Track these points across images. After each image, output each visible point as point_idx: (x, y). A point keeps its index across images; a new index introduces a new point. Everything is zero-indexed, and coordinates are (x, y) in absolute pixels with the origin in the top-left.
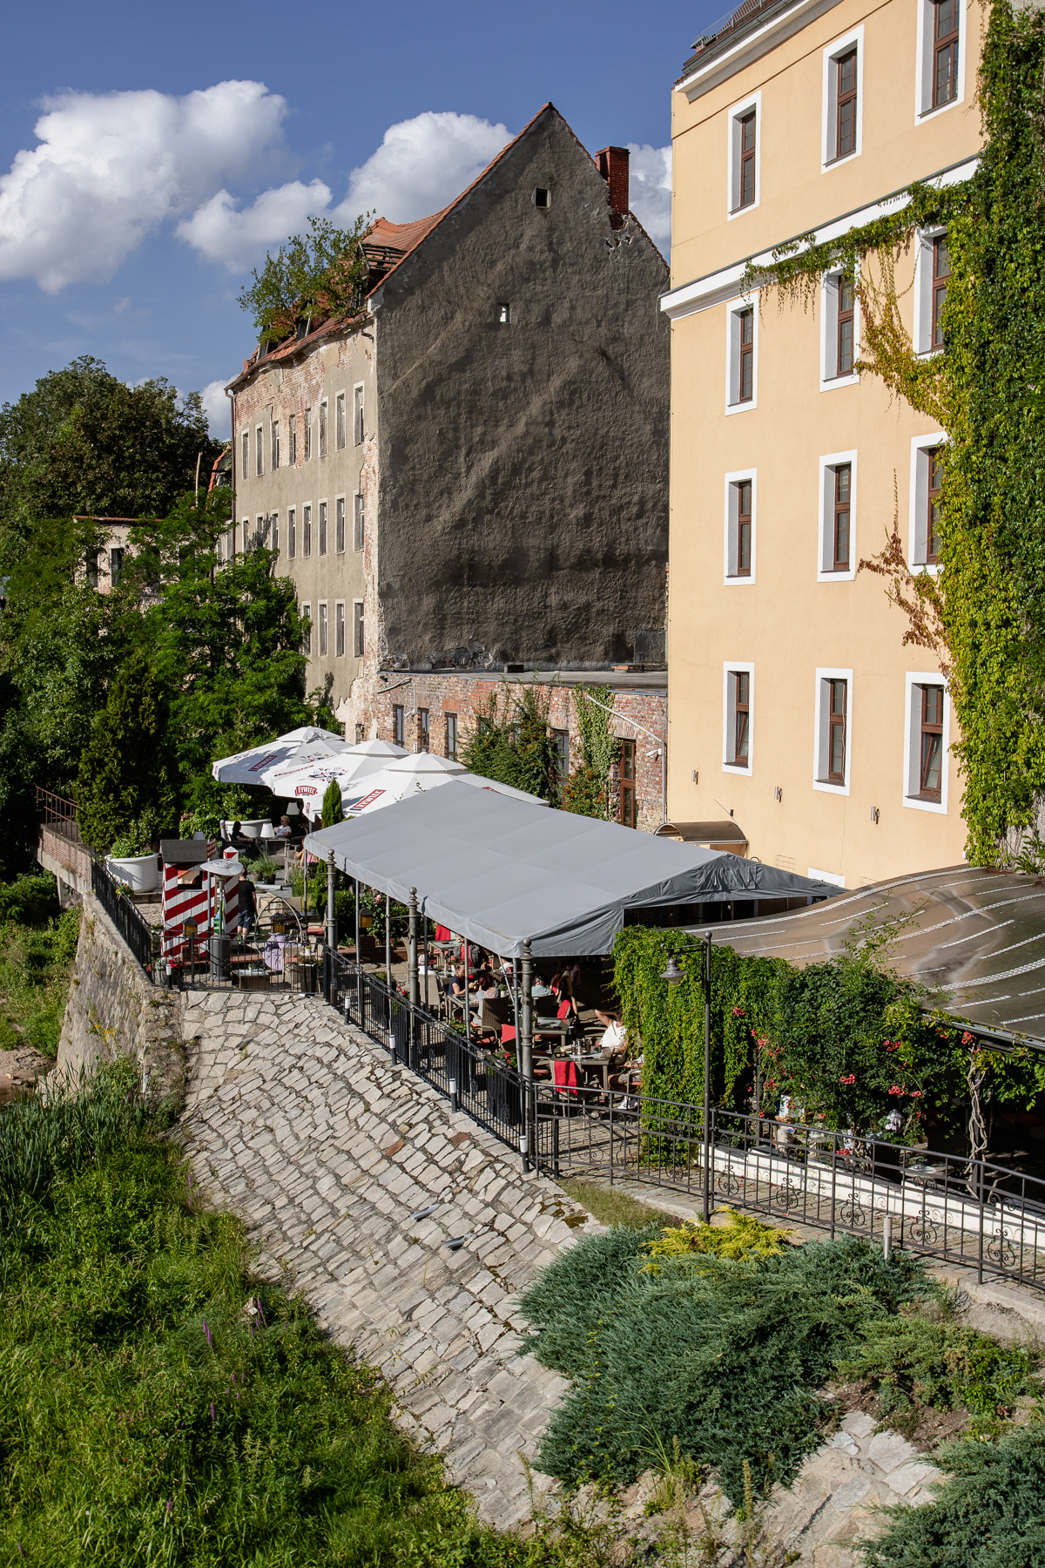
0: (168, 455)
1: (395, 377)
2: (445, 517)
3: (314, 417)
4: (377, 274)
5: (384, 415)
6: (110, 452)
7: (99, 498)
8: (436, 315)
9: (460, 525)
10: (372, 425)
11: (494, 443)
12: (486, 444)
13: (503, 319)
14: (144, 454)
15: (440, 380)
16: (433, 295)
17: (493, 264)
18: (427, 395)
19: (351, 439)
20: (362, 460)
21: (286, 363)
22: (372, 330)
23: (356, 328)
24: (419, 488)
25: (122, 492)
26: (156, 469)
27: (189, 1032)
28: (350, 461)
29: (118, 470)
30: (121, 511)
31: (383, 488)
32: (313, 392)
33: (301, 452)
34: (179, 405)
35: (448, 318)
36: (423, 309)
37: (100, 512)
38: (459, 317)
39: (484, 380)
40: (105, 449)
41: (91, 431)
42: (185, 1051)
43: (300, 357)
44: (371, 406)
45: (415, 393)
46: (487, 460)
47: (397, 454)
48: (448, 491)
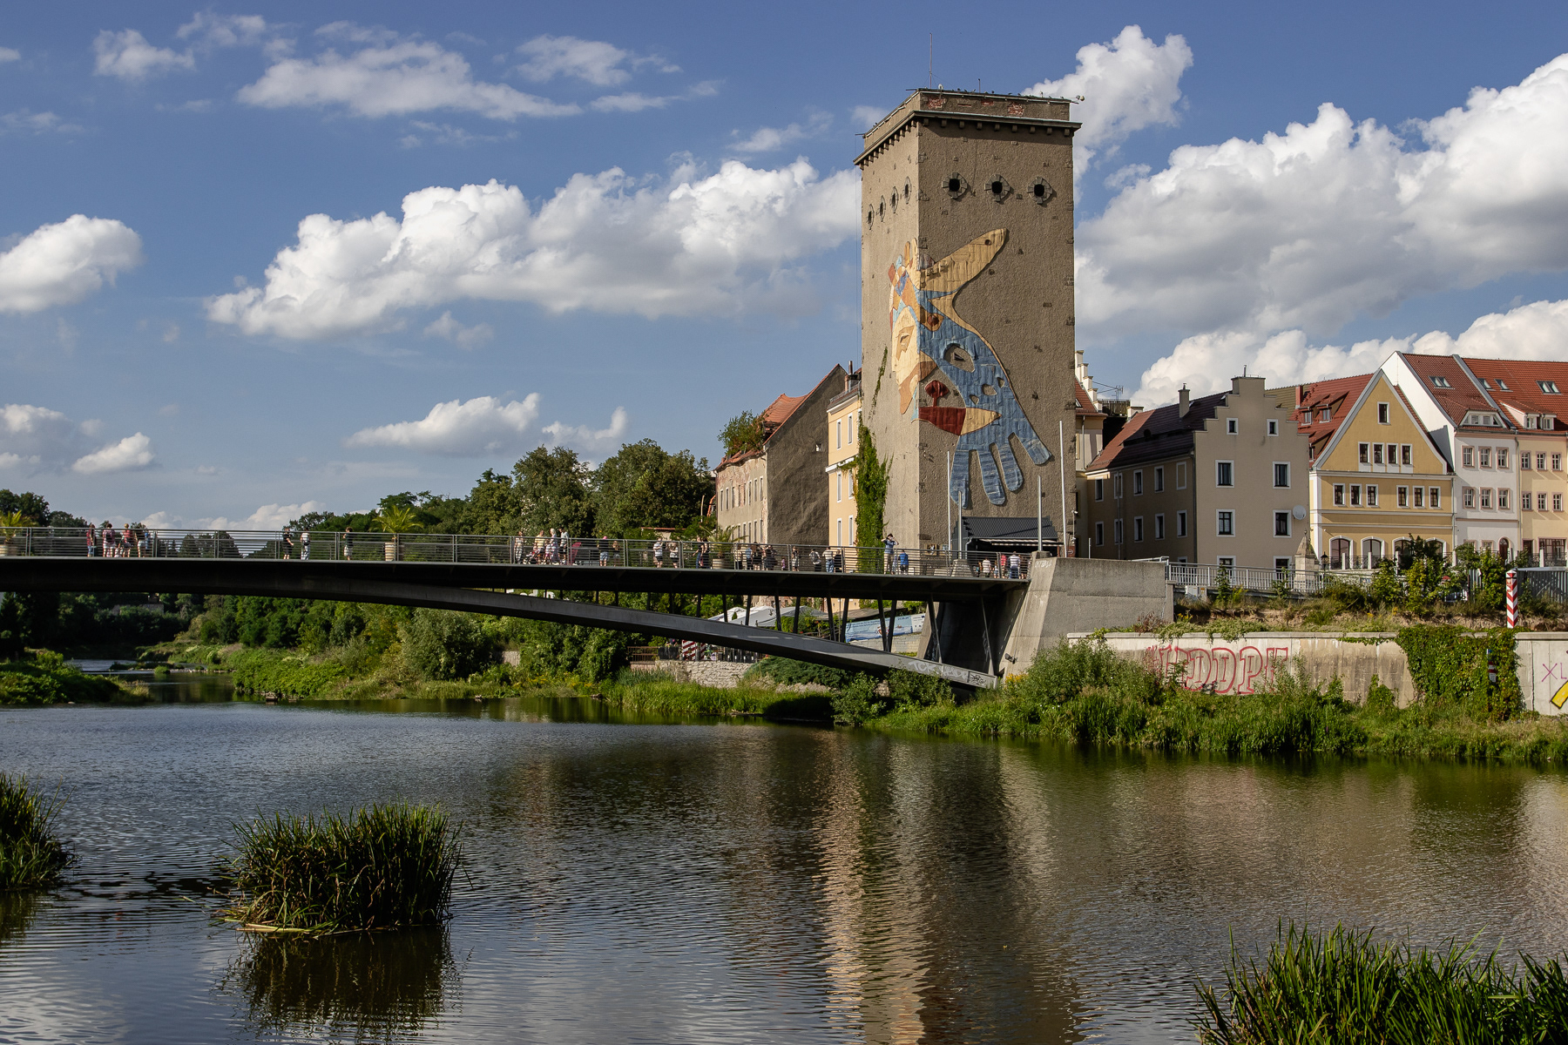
0: (688, 496)
1: (774, 475)
2: (795, 529)
3: (747, 488)
4: (768, 434)
5: (769, 490)
6: (660, 496)
7: (655, 518)
8: (791, 449)
9: (800, 532)
10: (765, 494)
11: (815, 499)
12: (811, 500)
13: (818, 449)
14: (676, 497)
15: (792, 475)
16: (789, 442)
17: (814, 429)
18: (787, 481)
19: (759, 498)
20: (763, 506)
21: (737, 464)
22: (765, 457)
23: (761, 455)
24: (784, 517)
25: (666, 515)
26: (682, 504)
27: (688, 670)
28: (759, 507)
29: (664, 505)
30: (666, 524)
31: (769, 518)
32: (747, 477)
33: (742, 501)
34: (695, 465)
35: (796, 451)
36: (785, 448)
37: (655, 525)
38: (800, 450)
39: (811, 474)
40: (658, 494)
41: (651, 485)
42: (687, 674)
43: (741, 463)
44: (764, 486)
45: (782, 481)
46: (812, 506)
47: (774, 505)
48: (796, 518)
